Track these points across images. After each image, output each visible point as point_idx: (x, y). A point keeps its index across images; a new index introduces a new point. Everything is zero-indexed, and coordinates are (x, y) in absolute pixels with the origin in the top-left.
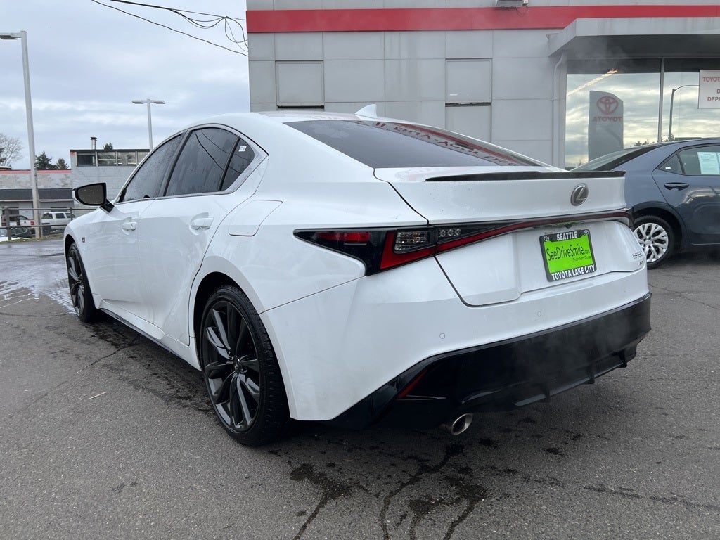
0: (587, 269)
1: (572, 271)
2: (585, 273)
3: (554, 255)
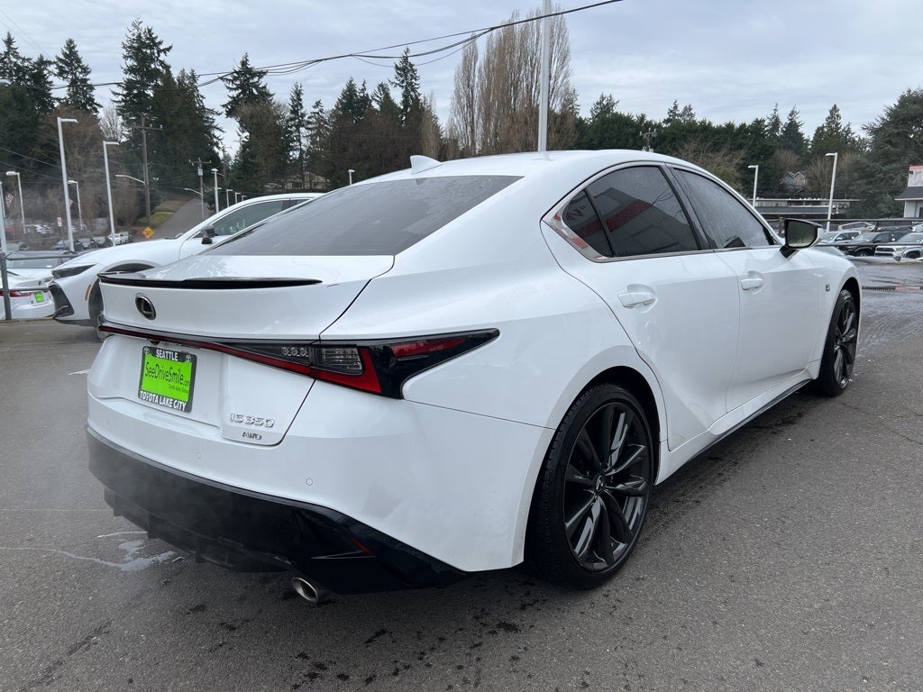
0: (176, 404)
1: (161, 397)
2: (173, 407)
3: (151, 372)
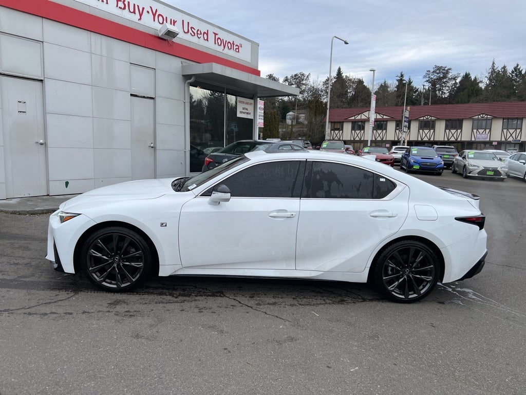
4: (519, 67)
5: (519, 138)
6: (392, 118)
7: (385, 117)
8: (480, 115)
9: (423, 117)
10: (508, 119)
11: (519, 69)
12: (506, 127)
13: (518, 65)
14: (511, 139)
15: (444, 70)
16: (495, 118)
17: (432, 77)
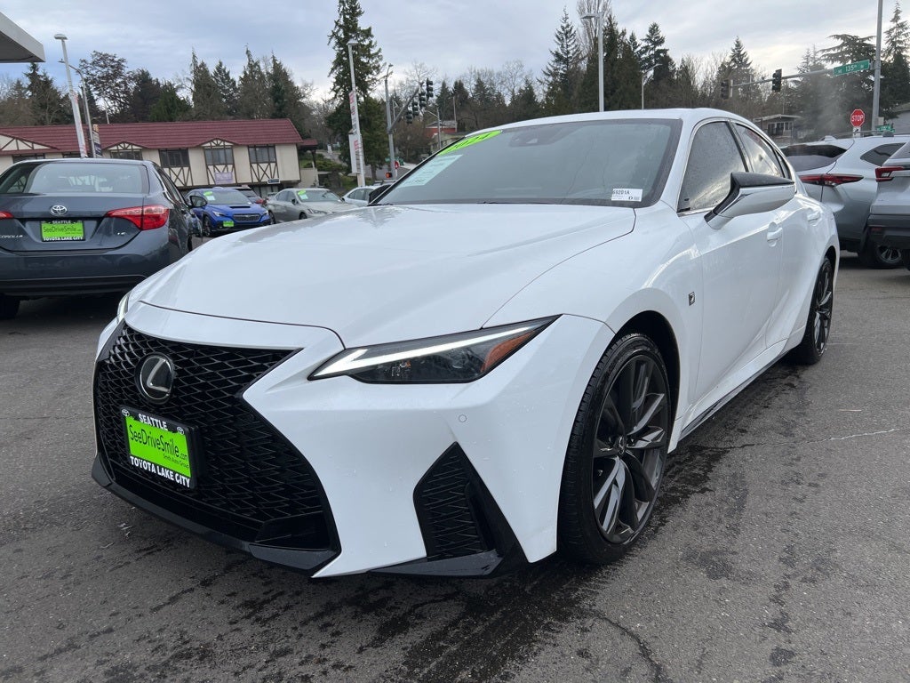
4: (223, 67)
5: (276, 178)
6: (52, 148)
7: (36, 147)
8: (212, 141)
9: (117, 145)
10: (255, 147)
11: (224, 71)
12: (255, 160)
13: (221, 64)
14: (265, 179)
15: (112, 61)
16: (236, 145)
17: (93, 72)
